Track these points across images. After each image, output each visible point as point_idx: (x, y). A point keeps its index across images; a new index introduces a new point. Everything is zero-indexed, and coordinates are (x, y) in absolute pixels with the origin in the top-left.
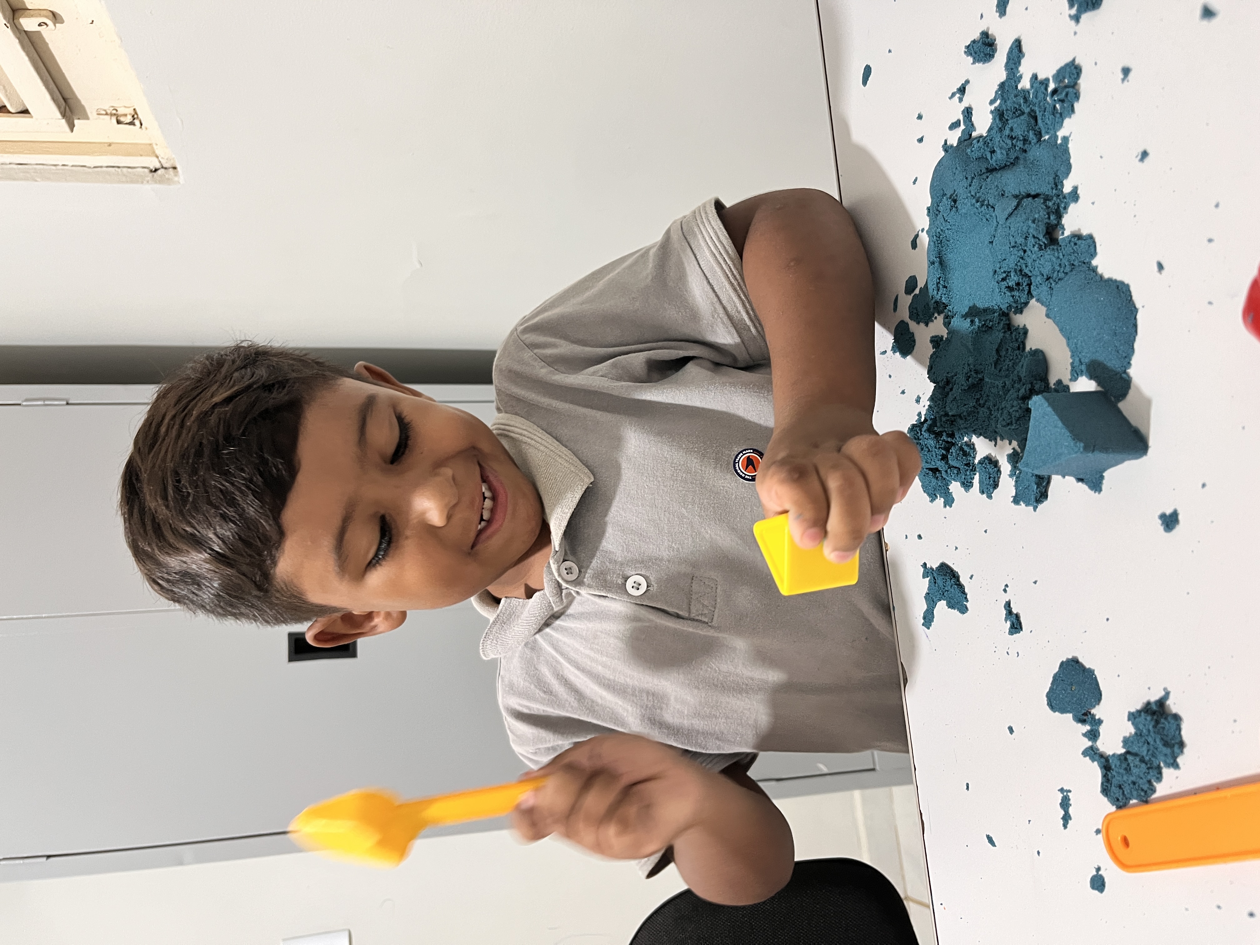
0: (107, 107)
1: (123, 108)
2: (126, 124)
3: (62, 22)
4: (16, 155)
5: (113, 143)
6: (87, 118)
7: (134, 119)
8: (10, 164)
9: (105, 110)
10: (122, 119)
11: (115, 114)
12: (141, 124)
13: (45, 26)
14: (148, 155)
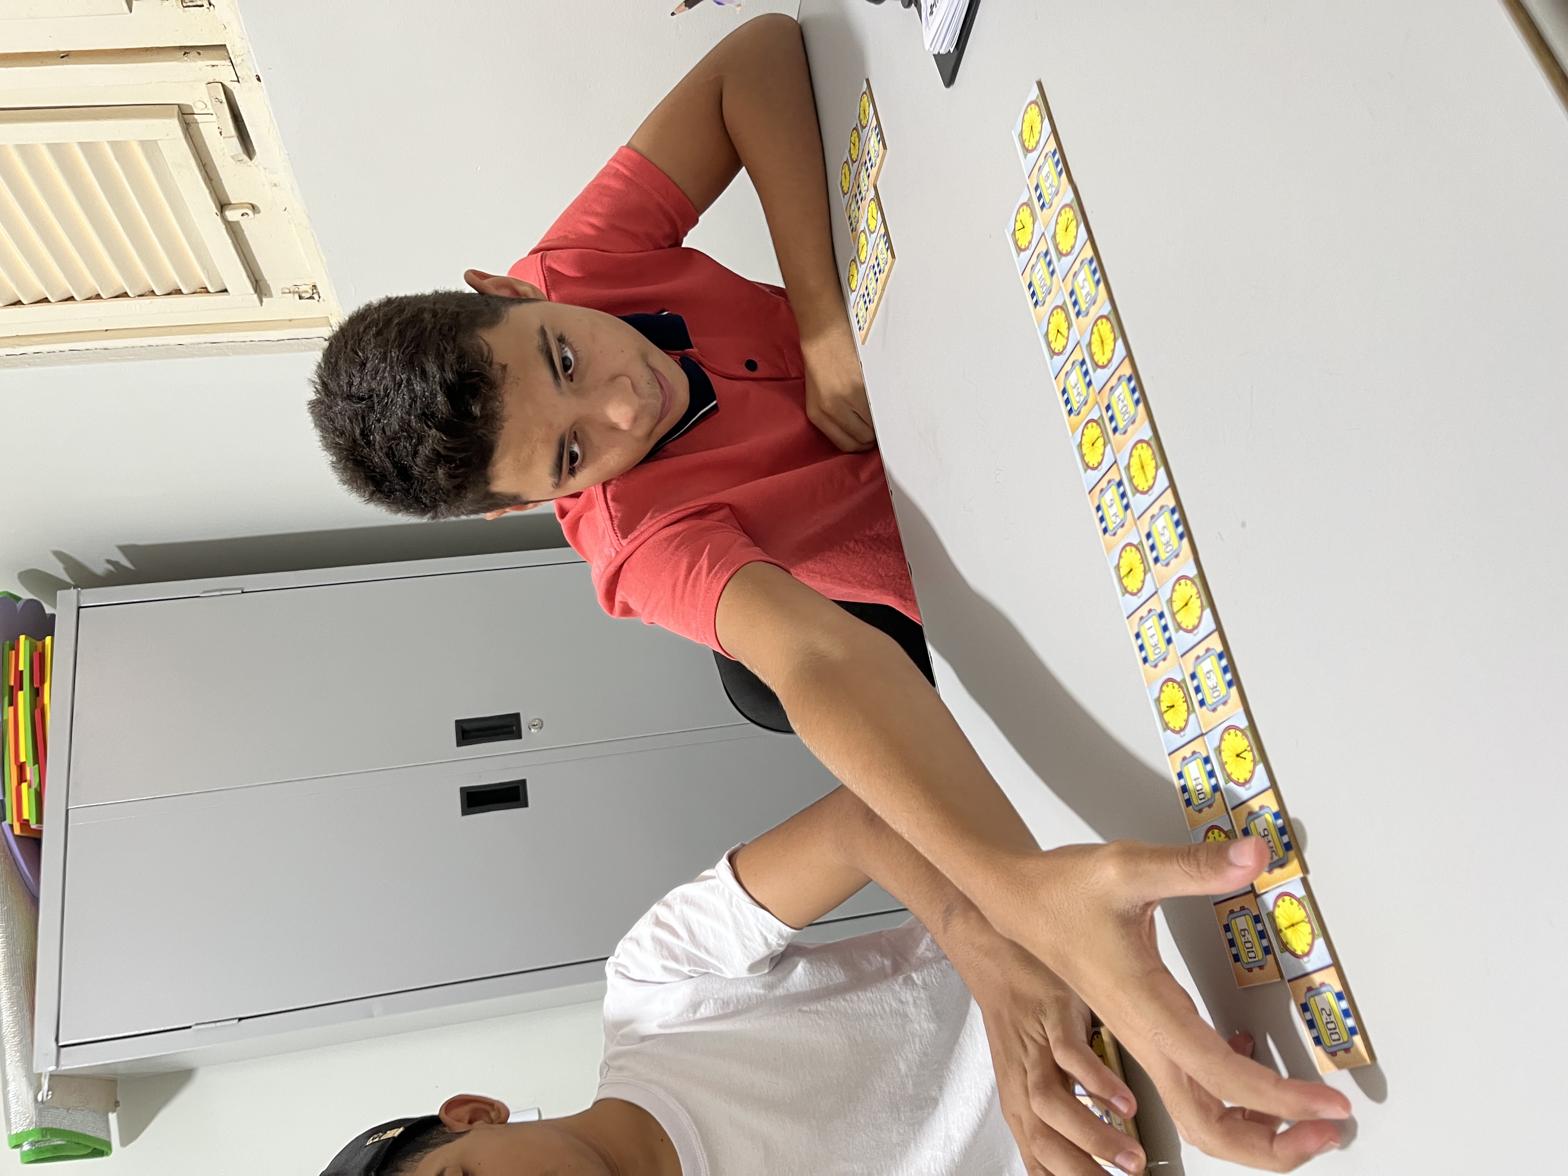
0: (290, 285)
1: (304, 286)
2: (307, 298)
3: (259, 212)
4: (211, 335)
5: (293, 319)
6: (271, 296)
7: (313, 294)
8: (205, 343)
9: (289, 289)
10: (303, 295)
11: (297, 292)
12: (320, 297)
13: (247, 216)
14: (324, 326)
